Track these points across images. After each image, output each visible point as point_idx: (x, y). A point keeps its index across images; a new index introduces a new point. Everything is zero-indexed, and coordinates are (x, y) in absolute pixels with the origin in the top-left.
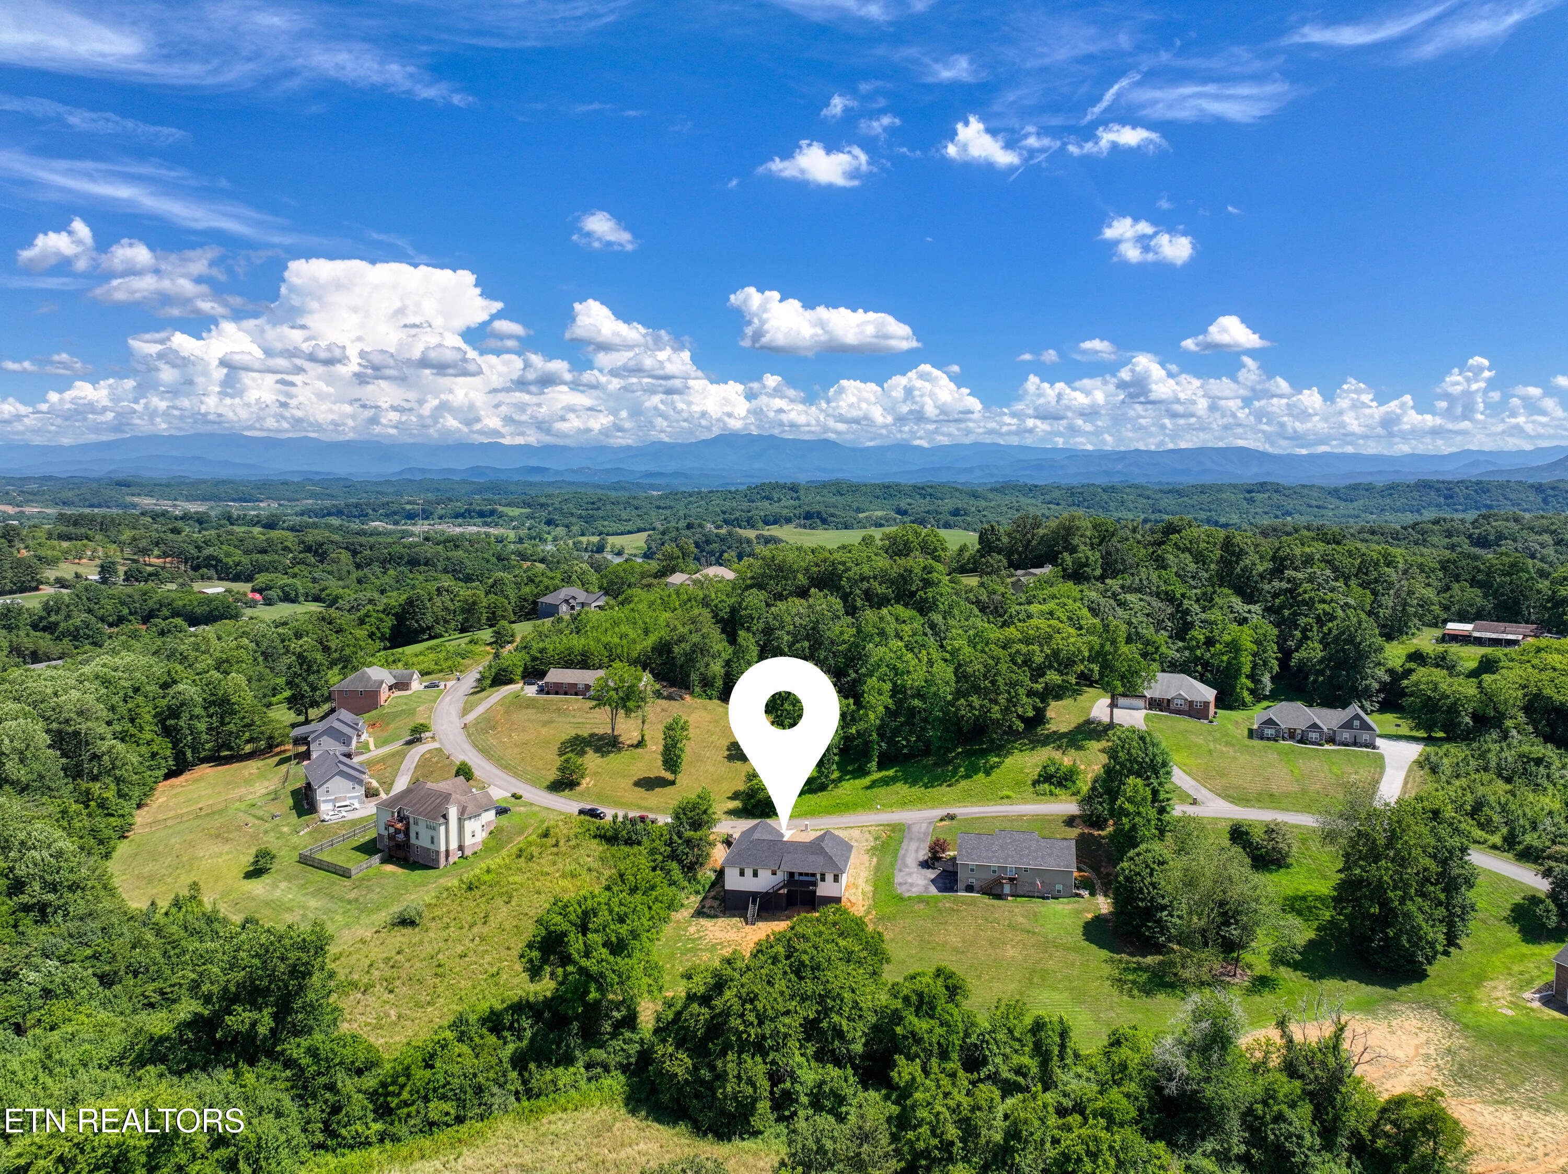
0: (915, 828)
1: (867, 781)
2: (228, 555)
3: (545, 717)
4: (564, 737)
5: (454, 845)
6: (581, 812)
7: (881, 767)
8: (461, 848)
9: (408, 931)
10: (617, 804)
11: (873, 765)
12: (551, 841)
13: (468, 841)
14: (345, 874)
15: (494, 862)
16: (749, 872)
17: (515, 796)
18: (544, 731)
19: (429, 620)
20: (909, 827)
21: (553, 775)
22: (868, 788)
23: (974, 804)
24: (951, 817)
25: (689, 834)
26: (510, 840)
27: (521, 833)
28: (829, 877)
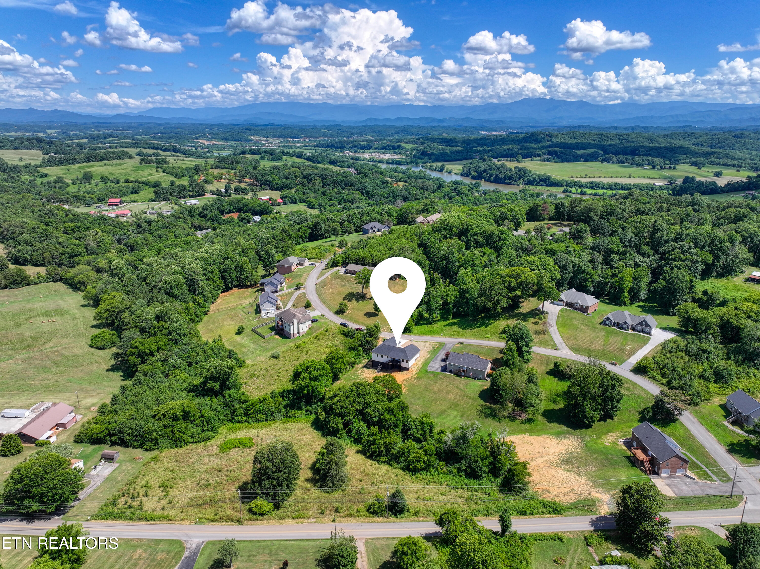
0: (448, 346)
1: (446, 323)
2: (274, 179)
3: (343, 284)
4: (347, 293)
5: (296, 332)
6: (341, 324)
7: (453, 318)
8: (298, 333)
9: (274, 360)
10: (356, 322)
11: (451, 317)
12: (327, 334)
13: (301, 331)
14: (263, 337)
15: (306, 340)
16: (380, 355)
17: (322, 315)
18: (341, 289)
19: (322, 231)
20: (446, 344)
21: (336, 308)
22: (446, 326)
23: (475, 339)
24: (461, 343)
25: (368, 339)
26: (315, 331)
27: (319, 329)
28: (405, 361)
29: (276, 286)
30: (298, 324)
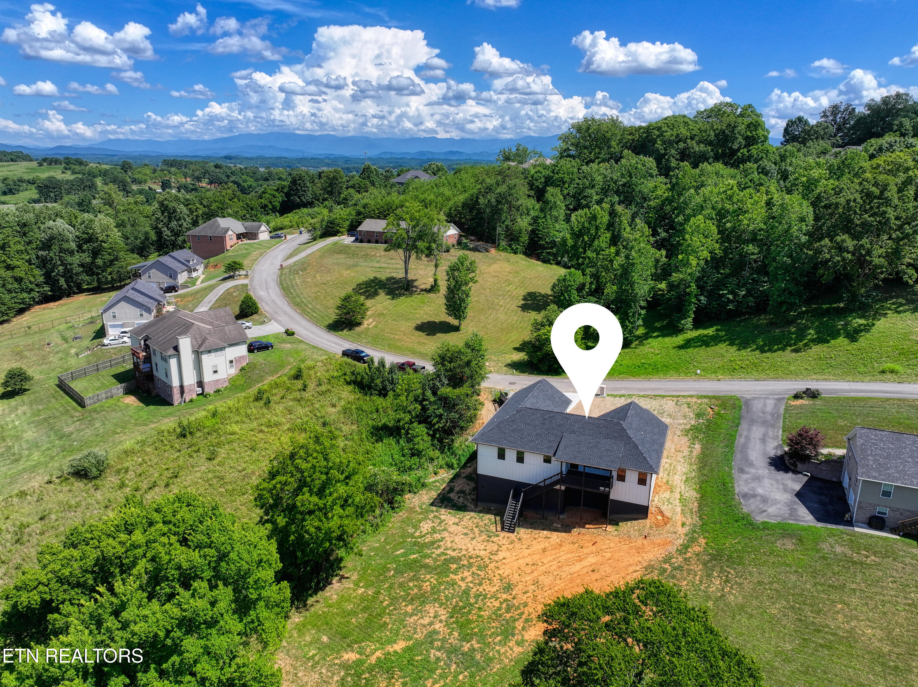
0: (757, 406)
1: (680, 339)
3: (351, 262)
4: (363, 279)
5: (190, 379)
6: (345, 354)
7: (697, 325)
8: (200, 384)
9: (79, 485)
10: (392, 348)
11: (688, 322)
12: (299, 384)
13: (208, 377)
14: (81, 403)
15: (221, 406)
16: (511, 455)
17: (289, 333)
18: (346, 273)
20: (747, 402)
21: (332, 316)
22: (681, 347)
23: (839, 378)
24: (812, 394)
25: (446, 390)
26: (261, 378)
27: (272, 373)
28: (632, 477)
29: (173, 275)
30: (197, 353)
